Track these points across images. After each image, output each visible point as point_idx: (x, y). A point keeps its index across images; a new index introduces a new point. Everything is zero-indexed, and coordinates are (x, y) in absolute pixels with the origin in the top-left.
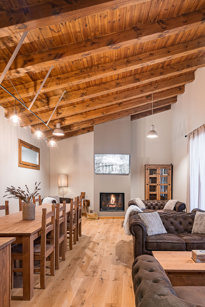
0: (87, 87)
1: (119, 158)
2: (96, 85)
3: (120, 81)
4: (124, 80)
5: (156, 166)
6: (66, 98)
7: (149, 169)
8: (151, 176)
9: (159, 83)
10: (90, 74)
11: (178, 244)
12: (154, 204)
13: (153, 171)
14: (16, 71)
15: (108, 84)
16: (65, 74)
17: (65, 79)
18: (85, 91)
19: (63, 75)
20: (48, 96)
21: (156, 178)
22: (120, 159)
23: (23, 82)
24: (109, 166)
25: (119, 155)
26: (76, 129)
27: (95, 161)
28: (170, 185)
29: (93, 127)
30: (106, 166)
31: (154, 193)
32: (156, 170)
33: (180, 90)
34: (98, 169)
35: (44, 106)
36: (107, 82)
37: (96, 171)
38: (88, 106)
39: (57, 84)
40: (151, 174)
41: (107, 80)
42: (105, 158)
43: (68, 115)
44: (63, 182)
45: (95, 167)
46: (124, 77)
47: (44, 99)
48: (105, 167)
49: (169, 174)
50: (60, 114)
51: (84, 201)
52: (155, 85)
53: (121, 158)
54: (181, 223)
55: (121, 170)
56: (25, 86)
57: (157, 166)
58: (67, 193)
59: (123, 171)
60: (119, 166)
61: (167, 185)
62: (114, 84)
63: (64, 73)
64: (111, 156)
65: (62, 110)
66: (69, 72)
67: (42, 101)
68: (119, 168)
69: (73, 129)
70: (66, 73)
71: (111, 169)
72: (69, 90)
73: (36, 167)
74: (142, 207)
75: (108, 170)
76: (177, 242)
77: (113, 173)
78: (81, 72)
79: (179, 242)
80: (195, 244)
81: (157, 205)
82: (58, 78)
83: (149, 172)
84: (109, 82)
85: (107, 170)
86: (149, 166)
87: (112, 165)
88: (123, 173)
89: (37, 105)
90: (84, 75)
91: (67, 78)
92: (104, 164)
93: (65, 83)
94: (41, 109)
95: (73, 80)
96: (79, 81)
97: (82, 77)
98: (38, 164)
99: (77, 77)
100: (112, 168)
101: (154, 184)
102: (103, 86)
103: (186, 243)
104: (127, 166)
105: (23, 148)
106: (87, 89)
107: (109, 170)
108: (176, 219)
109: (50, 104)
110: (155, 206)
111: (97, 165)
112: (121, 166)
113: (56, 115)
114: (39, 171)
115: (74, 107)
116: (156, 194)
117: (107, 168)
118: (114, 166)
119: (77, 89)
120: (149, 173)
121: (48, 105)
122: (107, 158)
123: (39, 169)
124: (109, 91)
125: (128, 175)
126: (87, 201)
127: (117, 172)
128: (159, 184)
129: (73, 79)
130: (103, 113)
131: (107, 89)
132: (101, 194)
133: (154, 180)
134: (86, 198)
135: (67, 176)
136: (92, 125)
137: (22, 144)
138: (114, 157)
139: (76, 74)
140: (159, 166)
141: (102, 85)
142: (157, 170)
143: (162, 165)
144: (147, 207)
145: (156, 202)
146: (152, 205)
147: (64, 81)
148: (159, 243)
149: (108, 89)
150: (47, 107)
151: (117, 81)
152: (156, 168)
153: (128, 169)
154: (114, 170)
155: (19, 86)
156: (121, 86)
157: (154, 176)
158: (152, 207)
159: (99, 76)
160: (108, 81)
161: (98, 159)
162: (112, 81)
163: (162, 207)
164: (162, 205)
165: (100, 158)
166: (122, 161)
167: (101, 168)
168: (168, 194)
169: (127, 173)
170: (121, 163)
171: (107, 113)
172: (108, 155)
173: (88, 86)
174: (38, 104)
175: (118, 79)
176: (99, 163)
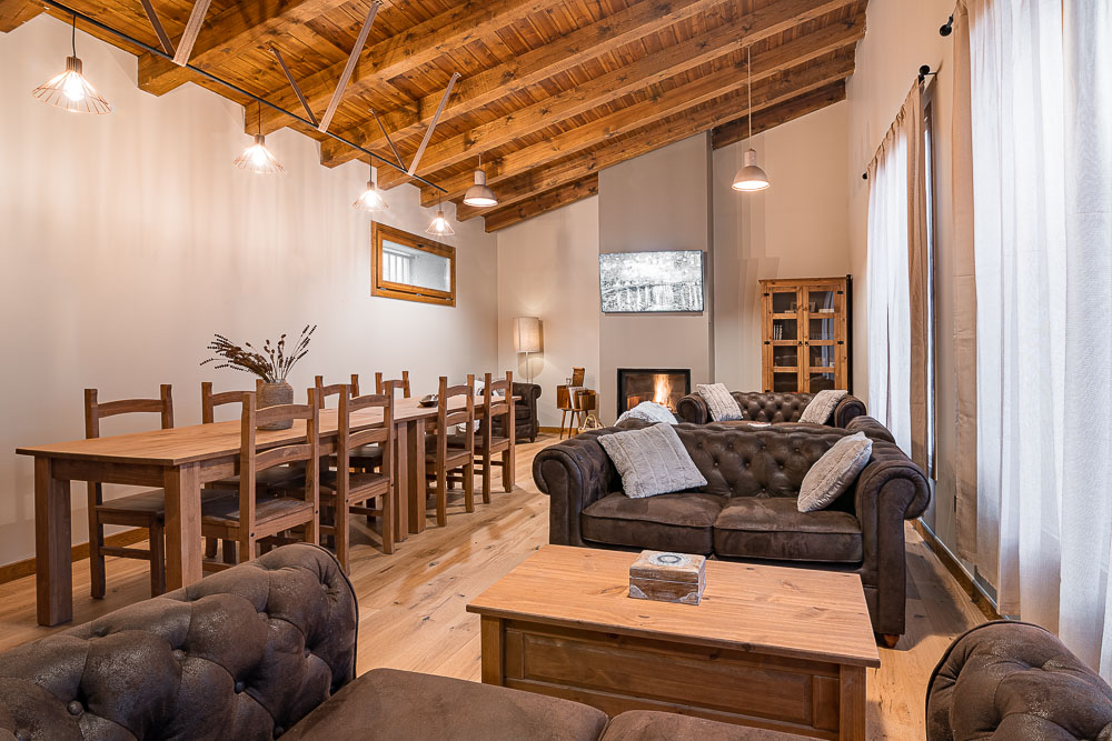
0: (518, 54)
1: (670, 264)
2: (540, 44)
3: (611, 20)
4: (622, 17)
5: (793, 284)
6: (463, 93)
7: (771, 295)
8: (778, 316)
9: (756, 13)
10: (491, 8)
11: (685, 531)
12: (769, 403)
13: (783, 300)
14: (265, 29)
15: (575, 35)
16: (427, 23)
17: (426, 35)
18: (514, 67)
19: (421, 25)
20: (416, 94)
21: (794, 322)
22: (673, 268)
23: (325, 61)
24: (643, 288)
25: (669, 255)
26: (548, 184)
27: (602, 277)
28: (841, 343)
29: (596, 174)
30: (633, 289)
31: (790, 370)
32: (793, 296)
33: (849, 27)
34: (610, 299)
35: (411, 123)
36: (573, 30)
37: (605, 305)
38: (545, 112)
39: (407, 53)
40: (777, 309)
41: (569, 24)
42: (630, 265)
43: (495, 143)
44: (526, 338)
45: (603, 292)
46: (623, 8)
47: (408, 104)
48: (629, 293)
49: (837, 309)
50: (474, 142)
51: (577, 394)
52: (745, 20)
53: (678, 264)
54: (747, 461)
55: (677, 300)
56: (332, 72)
57: (798, 284)
58: (541, 369)
59: (684, 303)
60: (670, 288)
61: (831, 343)
62: (593, 31)
63: (422, 20)
64: (647, 259)
65: (479, 133)
66: (437, 14)
67: (404, 111)
68: (670, 294)
69: (539, 187)
70: (429, 18)
71: (647, 297)
72: (468, 69)
73: (445, 299)
74: (725, 414)
75: (639, 300)
76: (679, 523)
77: (655, 309)
78: (466, 7)
79: (688, 523)
80: (744, 534)
81: (779, 407)
82: (410, 36)
83: (771, 305)
84: (578, 28)
85: (636, 302)
86: (770, 285)
87: (650, 286)
88: (684, 307)
89: (393, 124)
90: (477, 14)
91: (433, 31)
92: (627, 284)
93: (426, 46)
94: (404, 133)
95: (448, 34)
96: (465, 34)
97: (470, 21)
98: (449, 290)
99: (455, 24)
100: (651, 293)
101: (790, 343)
102: (562, 43)
103: (713, 527)
104: (695, 288)
105: (387, 244)
106: (517, 59)
107: (643, 300)
108: (730, 447)
109: (424, 115)
110: (772, 409)
111: (608, 286)
112: (676, 287)
113: (462, 148)
114: (450, 308)
115: (510, 118)
116: (796, 374)
117: (635, 296)
118: (655, 289)
119: (488, 62)
120: (771, 309)
121: (420, 119)
122: (634, 265)
123: (452, 304)
124: (578, 55)
125: (700, 312)
126: (587, 393)
127: (667, 307)
128: (806, 340)
129: (448, 32)
130: (606, 131)
131: (573, 52)
132: (621, 372)
133: (788, 329)
134: (586, 386)
135: (540, 325)
136: (592, 172)
137: (384, 235)
138: (655, 261)
139: (454, 15)
140: (804, 283)
141: (560, 41)
142: (799, 296)
143: (816, 280)
144: (746, 412)
145: (795, 400)
146: (762, 406)
147: (423, 41)
148: (621, 523)
149: (577, 50)
150: (416, 125)
151: (602, 23)
152: (794, 291)
153: (698, 297)
154: (658, 299)
155: (318, 74)
156: (614, 35)
157: (787, 315)
158: (762, 412)
159: (519, 12)
160: (574, 25)
161: (608, 269)
162: (587, 24)
163: (796, 413)
164: (796, 407)
165: (614, 266)
166: (679, 272)
167: (618, 295)
168: (837, 375)
169: (697, 307)
170: (678, 277)
171: (618, 127)
172: (638, 257)
173: (518, 49)
174: (395, 120)
175: (603, 16)
176: (613, 283)
